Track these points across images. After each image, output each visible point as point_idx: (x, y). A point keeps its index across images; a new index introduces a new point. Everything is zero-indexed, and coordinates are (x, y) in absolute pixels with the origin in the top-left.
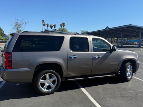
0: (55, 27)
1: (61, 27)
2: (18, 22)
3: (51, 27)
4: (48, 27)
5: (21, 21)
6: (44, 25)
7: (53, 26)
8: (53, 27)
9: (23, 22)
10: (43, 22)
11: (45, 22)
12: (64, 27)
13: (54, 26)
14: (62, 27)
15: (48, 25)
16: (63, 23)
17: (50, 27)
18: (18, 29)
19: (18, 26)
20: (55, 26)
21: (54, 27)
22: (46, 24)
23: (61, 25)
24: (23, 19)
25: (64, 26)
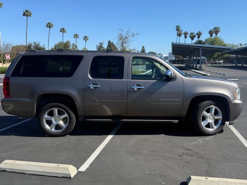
0: (199, 37)
1: (211, 35)
2: (122, 35)
3: (192, 38)
4: (186, 37)
5: (128, 32)
6: (179, 35)
7: (195, 34)
8: (195, 36)
9: (131, 34)
10: (178, 28)
11: (181, 29)
12: (216, 34)
13: (197, 34)
14: (214, 35)
15: (186, 34)
16: (216, 28)
17: (190, 37)
18: (122, 45)
19: (123, 40)
20: (199, 35)
21: (197, 36)
22: (183, 32)
23: (211, 33)
24: (130, 29)
25: (217, 32)
